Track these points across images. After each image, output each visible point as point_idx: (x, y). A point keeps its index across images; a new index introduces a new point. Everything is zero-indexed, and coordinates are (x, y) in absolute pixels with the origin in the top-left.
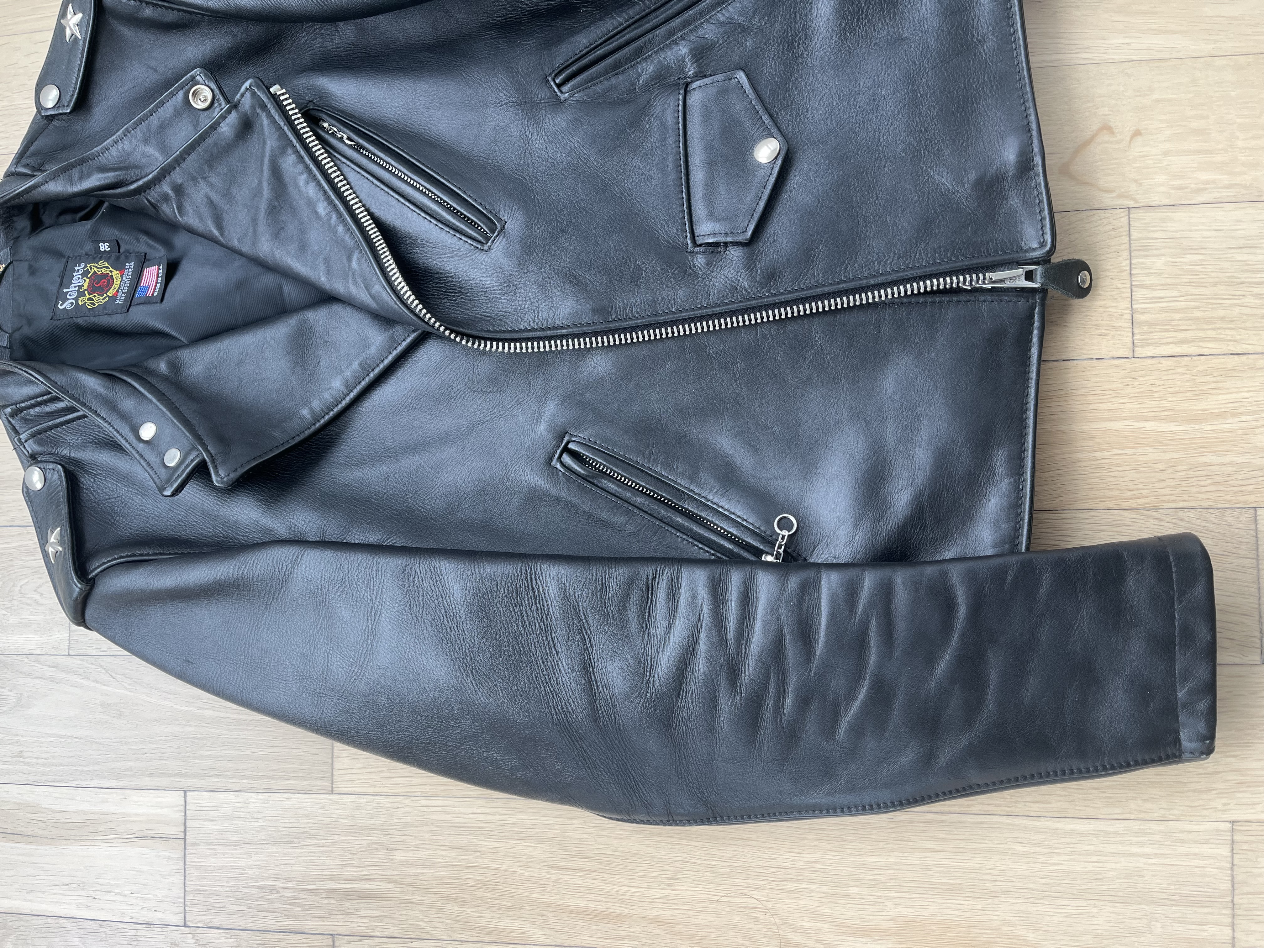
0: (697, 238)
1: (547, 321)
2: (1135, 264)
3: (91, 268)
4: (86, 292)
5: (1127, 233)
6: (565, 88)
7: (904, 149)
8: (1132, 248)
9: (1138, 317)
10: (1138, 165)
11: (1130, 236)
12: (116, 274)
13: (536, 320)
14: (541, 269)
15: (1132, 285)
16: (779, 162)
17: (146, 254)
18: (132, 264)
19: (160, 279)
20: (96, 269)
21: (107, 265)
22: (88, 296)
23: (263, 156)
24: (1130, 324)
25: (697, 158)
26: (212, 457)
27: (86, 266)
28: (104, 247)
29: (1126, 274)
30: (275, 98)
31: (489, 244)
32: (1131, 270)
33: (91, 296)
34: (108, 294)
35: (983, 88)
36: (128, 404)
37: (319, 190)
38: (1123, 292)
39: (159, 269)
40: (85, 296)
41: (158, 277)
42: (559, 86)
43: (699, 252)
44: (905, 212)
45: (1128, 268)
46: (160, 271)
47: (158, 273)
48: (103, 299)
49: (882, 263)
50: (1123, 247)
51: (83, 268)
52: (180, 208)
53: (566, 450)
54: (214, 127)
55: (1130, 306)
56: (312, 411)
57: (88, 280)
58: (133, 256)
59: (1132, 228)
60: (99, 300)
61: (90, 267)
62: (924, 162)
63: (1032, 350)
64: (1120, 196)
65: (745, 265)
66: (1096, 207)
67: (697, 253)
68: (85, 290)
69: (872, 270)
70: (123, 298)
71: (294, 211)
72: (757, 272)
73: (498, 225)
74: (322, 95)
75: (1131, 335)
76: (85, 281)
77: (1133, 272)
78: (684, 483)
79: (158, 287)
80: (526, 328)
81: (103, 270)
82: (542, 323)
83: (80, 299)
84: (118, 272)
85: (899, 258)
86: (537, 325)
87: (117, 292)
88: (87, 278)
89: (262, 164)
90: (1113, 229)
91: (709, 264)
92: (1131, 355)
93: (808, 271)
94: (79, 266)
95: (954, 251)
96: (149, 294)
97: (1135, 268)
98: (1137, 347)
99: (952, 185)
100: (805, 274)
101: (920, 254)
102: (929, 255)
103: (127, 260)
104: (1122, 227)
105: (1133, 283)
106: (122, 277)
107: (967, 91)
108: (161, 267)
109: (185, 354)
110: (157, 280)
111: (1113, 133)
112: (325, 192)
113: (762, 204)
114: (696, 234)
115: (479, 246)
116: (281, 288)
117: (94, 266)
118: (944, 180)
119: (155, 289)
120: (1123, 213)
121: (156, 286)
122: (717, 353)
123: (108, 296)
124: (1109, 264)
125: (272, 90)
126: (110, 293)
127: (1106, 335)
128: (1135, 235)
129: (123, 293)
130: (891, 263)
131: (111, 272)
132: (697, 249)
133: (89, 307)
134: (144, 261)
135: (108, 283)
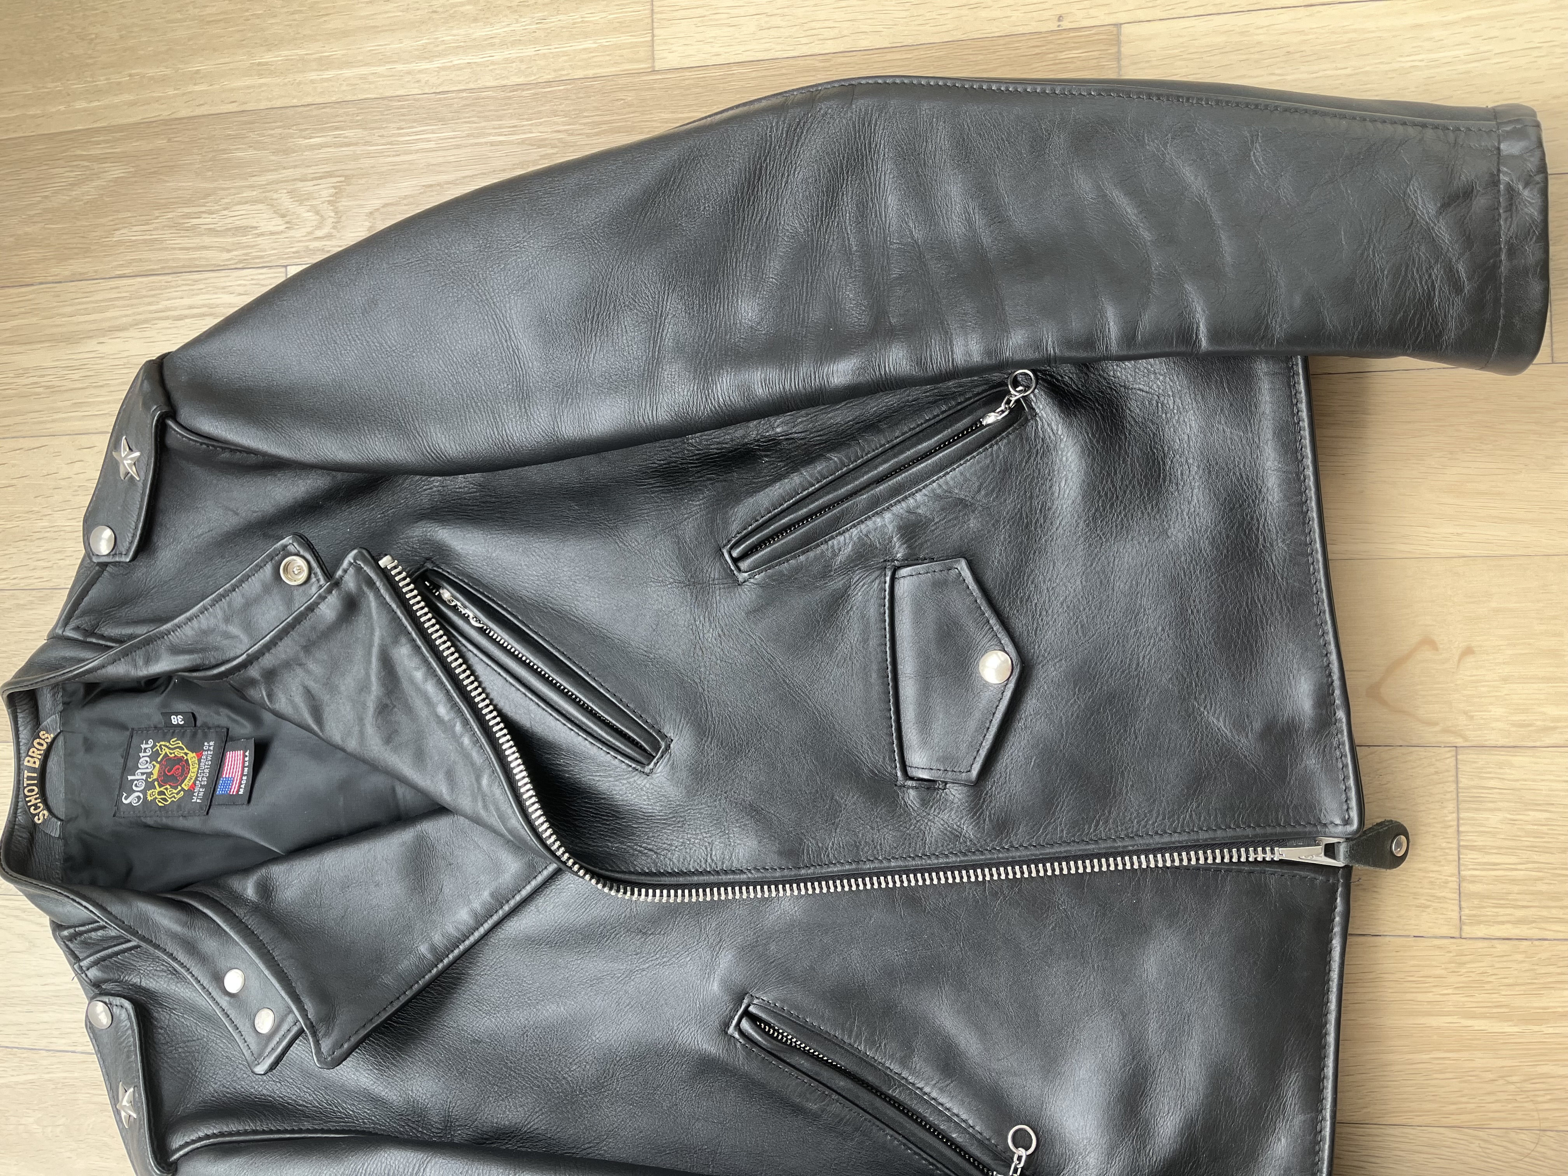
0: (909, 769)
1: (723, 863)
2: (1463, 819)
3: (161, 749)
4: (156, 783)
5: (1453, 779)
6: (744, 565)
7: (1171, 679)
8: (1460, 798)
9: (1467, 887)
10: (1469, 693)
11: (1457, 782)
12: (192, 757)
13: (709, 860)
14: (715, 801)
15: (1459, 846)
16: (1011, 686)
17: (228, 729)
18: (212, 743)
19: (246, 769)
20: (167, 750)
21: (181, 745)
22: (158, 789)
23: (371, 646)
24: (1456, 896)
25: (908, 666)
26: (313, 1027)
27: (154, 746)
28: (177, 720)
29: (1452, 830)
30: (384, 573)
31: (652, 765)
32: (1458, 826)
33: (162, 789)
34: (183, 785)
35: (1270, 609)
36: (209, 945)
37: (440, 689)
38: (1447, 854)
39: (245, 756)
40: (155, 788)
41: (243, 767)
42: (736, 561)
43: (912, 788)
44: (1171, 761)
45: (1455, 823)
46: (247, 759)
47: (244, 761)
48: (177, 794)
49: (1143, 823)
50: (1448, 796)
51: (152, 748)
52: (270, 696)
53: (746, 1013)
54: (311, 609)
55: (1456, 872)
56: (433, 949)
57: (158, 766)
58: (212, 733)
59: (1459, 773)
60: (173, 795)
61: (160, 746)
62: (1195, 698)
63: (1334, 942)
64: (1446, 731)
65: (970, 811)
66: (1414, 742)
67: (909, 787)
68: (154, 780)
69: (1130, 831)
70: (201, 794)
71: (409, 710)
72: (985, 820)
73: (663, 745)
74: (442, 552)
75: (1457, 908)
76: (154, 766)
77: (1461, 829)
78: (895, 1068)
79: (244, 782)
80: (697, 870)
81: (177, 752)
82: (716, 864)
83: (149, 792)
84: (194, 754)
85: (1164, 819)
86: (710, 866)
87: (194, 784)
88: (157, 762)
89: (369, 653)
90: (1436, 773)
91: (924, 803)
92: (1457, 935)
93: (1049, 824)
94: (147, 743)
95: (1234, 816)
96: (233, 791)
97: (1463, 824)
98: (1465, 924)
99: (1231, 731)
100: (1046, 828)
101: (1191, 816)
102: (1202, 818)
103: (206, 738)
104: (1448, 771)
105: (1462, 843)
106: (199, 762)
107: (1250, 611)
108: (247, 754)
109: (278, 872)
110: (243, 770)
111: (1437, 649)
112: (448, 691)
113: (990, 737)
114: (907, 763)
115: (639, 767)
116: (393, 790)
117: (165, 746)
118: (1221, 724)
119: (240, 784)
120: (1449, 754)
121: (241, 779)
122: (935, 909)
123: (183, 789)
124: (1432, 817)
125: (382, 563)
126: (186, 785)
127: (1428, 907)
128: (1464, 781)
129: (202, 786)
130: (1154, 823)
131: (186, 754)
132: (910, 783)
133: (160, 804)
134: (226, 741)
135: (183, 770)
